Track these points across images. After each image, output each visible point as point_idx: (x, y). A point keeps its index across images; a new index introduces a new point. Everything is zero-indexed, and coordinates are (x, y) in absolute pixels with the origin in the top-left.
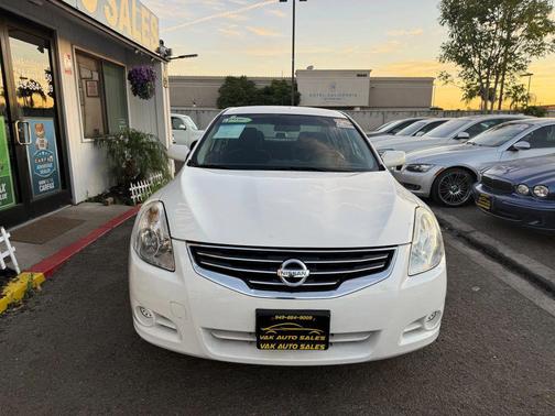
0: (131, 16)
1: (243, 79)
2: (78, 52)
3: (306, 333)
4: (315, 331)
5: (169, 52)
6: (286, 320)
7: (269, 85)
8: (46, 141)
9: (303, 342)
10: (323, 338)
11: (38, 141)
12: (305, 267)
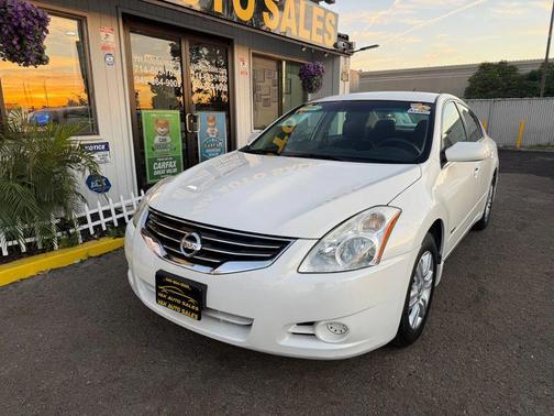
0: (297, 16)
1: (502, 65)
2: (254, 55)
3: (186, 300)
4: (192, 300)
5: (350, 45)
6: (172, 284)
7: (536, 68)
8: (216, 130)
9: (185, 307)
10: (197, 309)
11: (209, 130)
12: (199, 241)
